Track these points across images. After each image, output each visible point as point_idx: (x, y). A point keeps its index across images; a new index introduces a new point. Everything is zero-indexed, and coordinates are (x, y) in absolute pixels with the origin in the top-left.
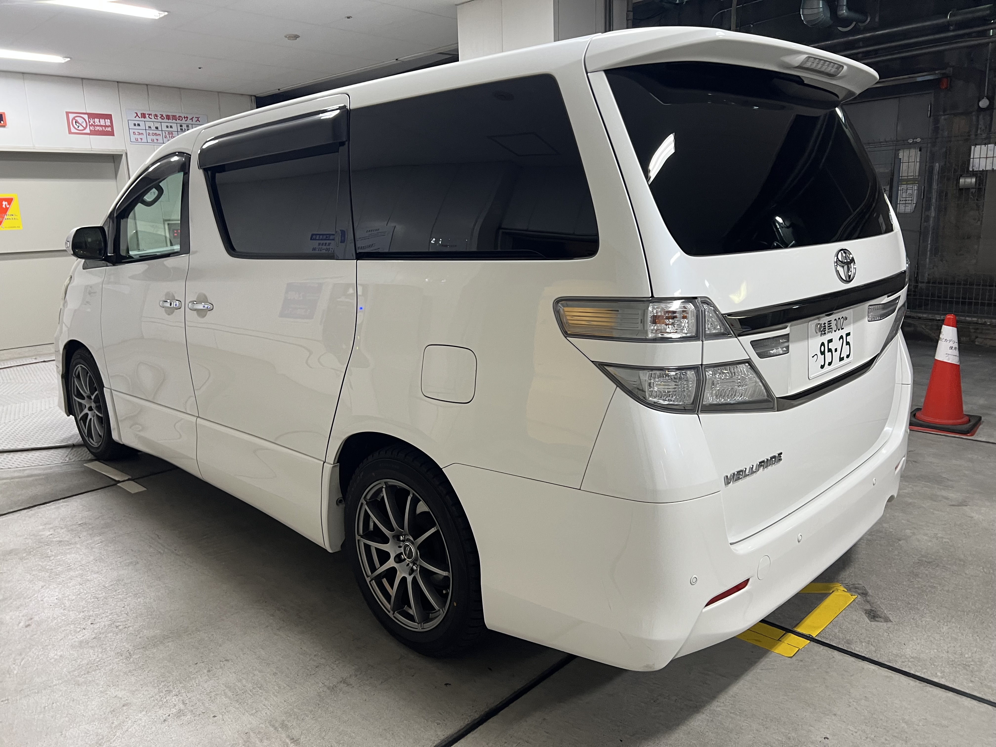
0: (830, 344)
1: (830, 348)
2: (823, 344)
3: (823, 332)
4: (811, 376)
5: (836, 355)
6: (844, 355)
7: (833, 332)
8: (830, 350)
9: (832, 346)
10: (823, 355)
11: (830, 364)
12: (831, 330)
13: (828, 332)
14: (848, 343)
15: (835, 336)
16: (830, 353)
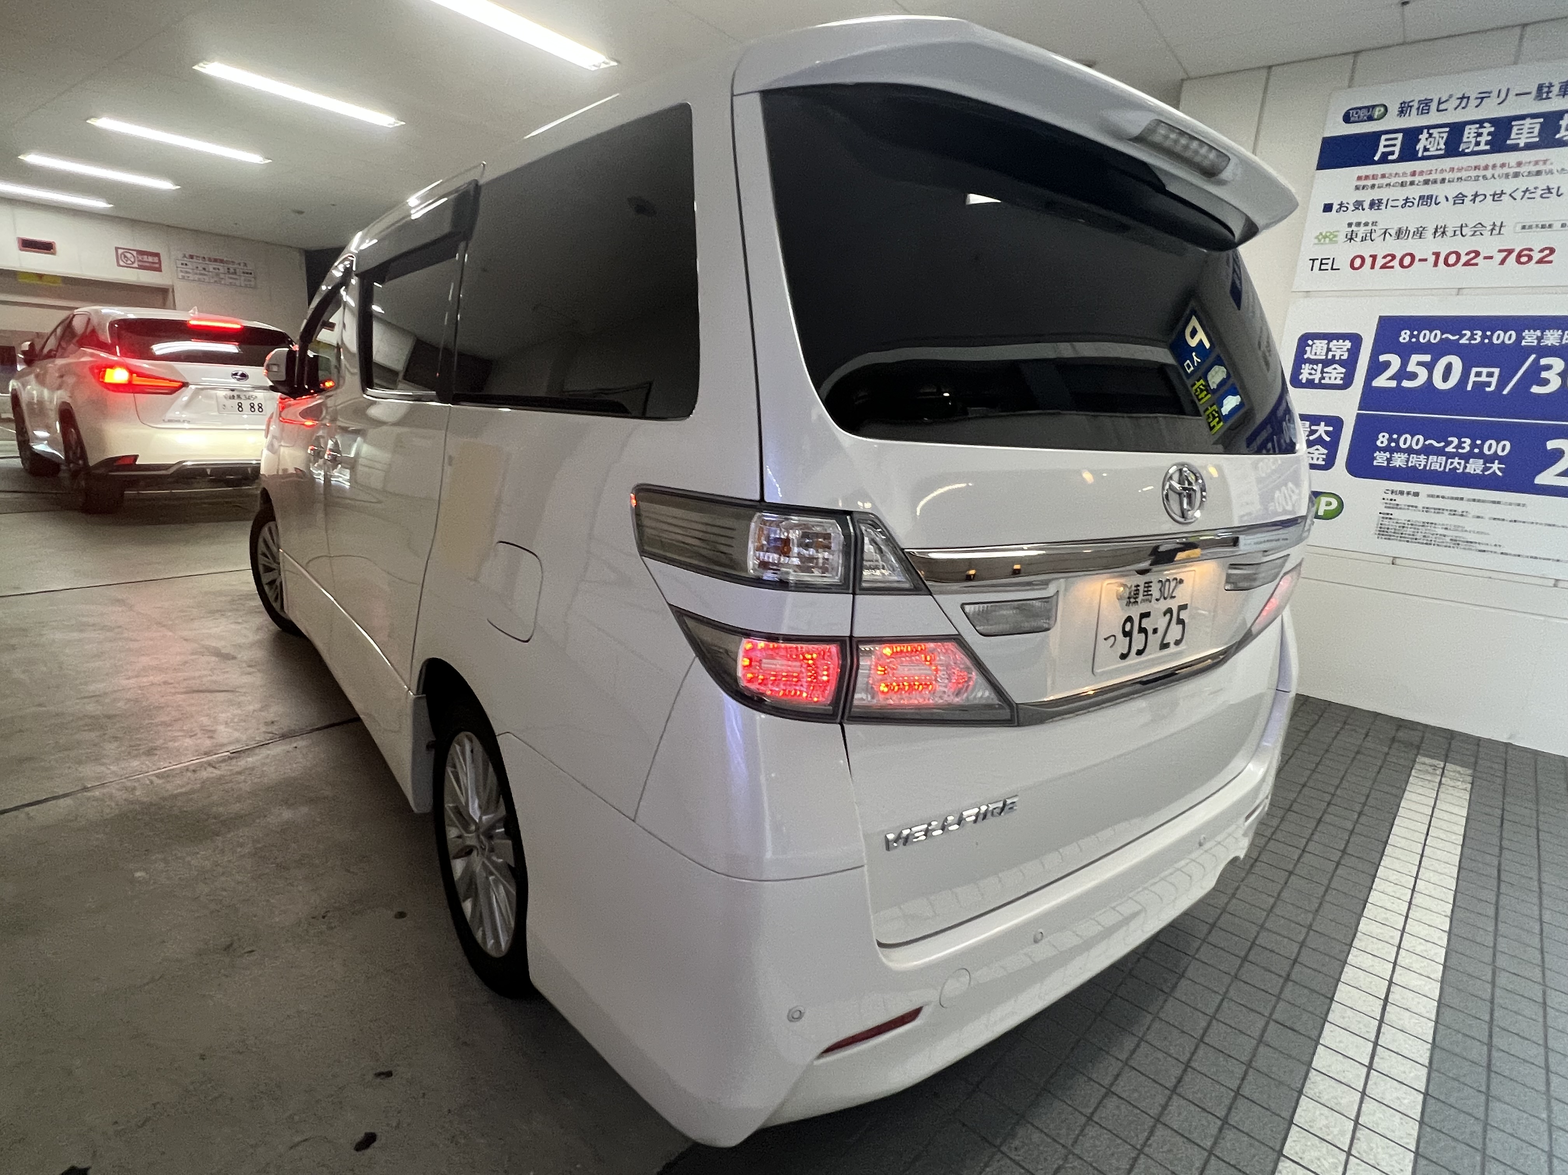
0: (1144, 621)
1: (1143, 626)
2: (1129, 619)
3: (1132, 600)
4: (1099, 671)
5: (1154, 641)
6: (1170, 638)
7: (1153, 601)
8: (1142, 630)
9: (1145, 623)
10: (1128, 638)
11: (1140, 653)
12: (1149, 597)
13: (1143, 601)
14: (1180, 622)
15: (1158, 607)
16: (1143, 635)
